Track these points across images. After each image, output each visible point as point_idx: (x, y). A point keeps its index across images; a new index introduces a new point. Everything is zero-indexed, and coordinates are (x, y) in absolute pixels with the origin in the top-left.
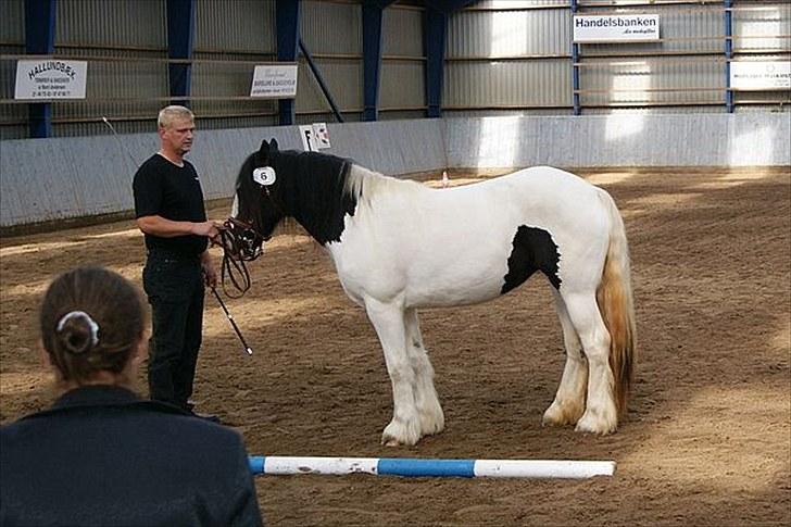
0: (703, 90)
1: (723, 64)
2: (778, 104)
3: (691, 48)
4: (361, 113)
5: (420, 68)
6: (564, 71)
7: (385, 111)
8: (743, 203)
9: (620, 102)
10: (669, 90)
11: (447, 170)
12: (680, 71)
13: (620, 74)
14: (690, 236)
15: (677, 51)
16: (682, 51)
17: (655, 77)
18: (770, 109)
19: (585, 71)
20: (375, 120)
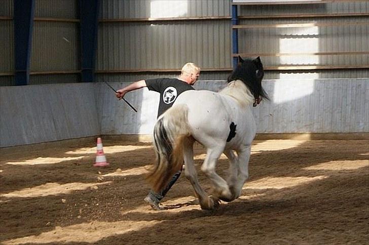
3: (355, 9)
4: (10, 76)
5: (72, 31)
6: (223, 34)
7: (37, 75)
9: (292, 65)
10: (344, 53)
11: (101, 136)
12: (350, 34)
13: (286, 36)
14: (357, 203)
15: (340, 13)
16: (346, 13)
17: (323, 40)
19: (245, 33)
20: (25, 84)
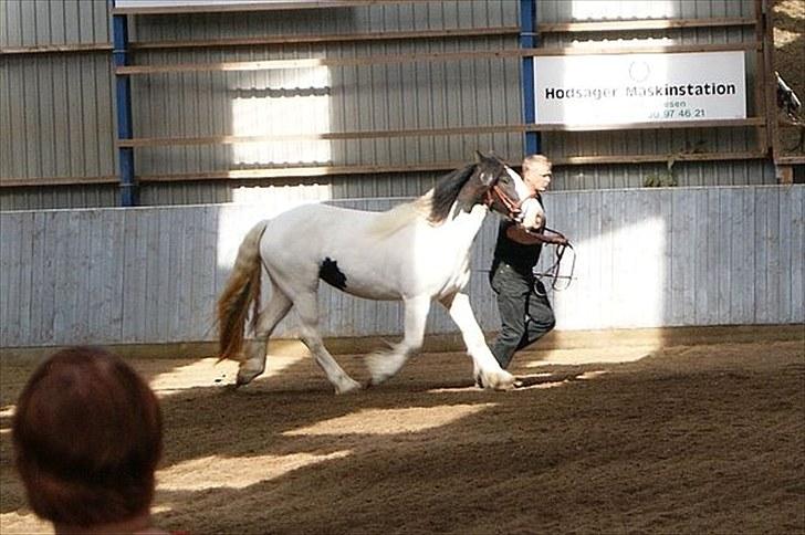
0: (463, 131)
1: (515, 62)
2: (662, 165)
3: (428, 21)
6: (94, 89)
8: (577, 428)
14: (437, 519)
18: (642, 178)
